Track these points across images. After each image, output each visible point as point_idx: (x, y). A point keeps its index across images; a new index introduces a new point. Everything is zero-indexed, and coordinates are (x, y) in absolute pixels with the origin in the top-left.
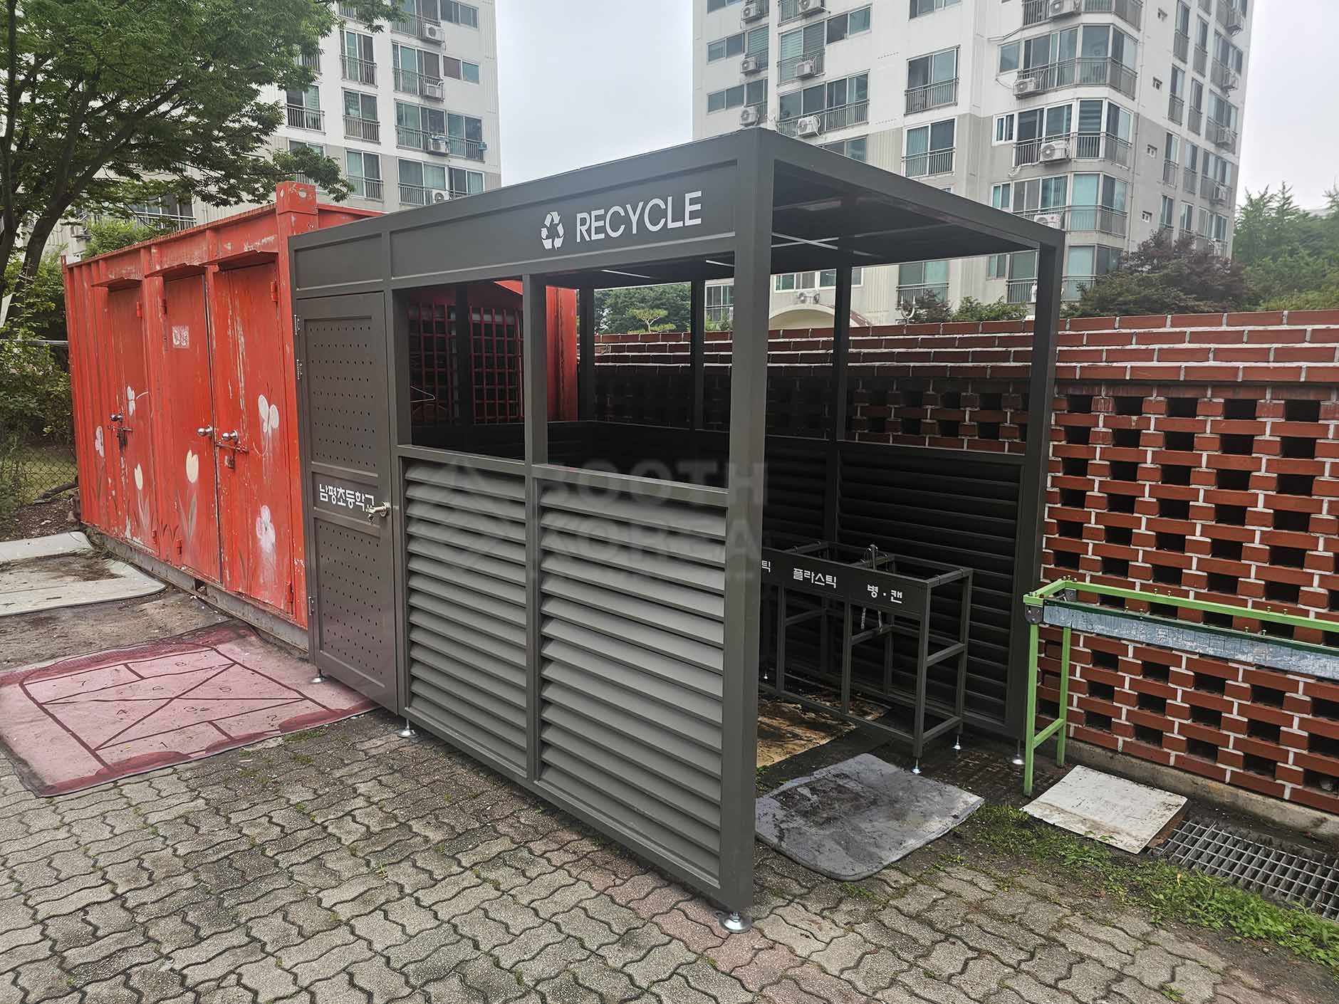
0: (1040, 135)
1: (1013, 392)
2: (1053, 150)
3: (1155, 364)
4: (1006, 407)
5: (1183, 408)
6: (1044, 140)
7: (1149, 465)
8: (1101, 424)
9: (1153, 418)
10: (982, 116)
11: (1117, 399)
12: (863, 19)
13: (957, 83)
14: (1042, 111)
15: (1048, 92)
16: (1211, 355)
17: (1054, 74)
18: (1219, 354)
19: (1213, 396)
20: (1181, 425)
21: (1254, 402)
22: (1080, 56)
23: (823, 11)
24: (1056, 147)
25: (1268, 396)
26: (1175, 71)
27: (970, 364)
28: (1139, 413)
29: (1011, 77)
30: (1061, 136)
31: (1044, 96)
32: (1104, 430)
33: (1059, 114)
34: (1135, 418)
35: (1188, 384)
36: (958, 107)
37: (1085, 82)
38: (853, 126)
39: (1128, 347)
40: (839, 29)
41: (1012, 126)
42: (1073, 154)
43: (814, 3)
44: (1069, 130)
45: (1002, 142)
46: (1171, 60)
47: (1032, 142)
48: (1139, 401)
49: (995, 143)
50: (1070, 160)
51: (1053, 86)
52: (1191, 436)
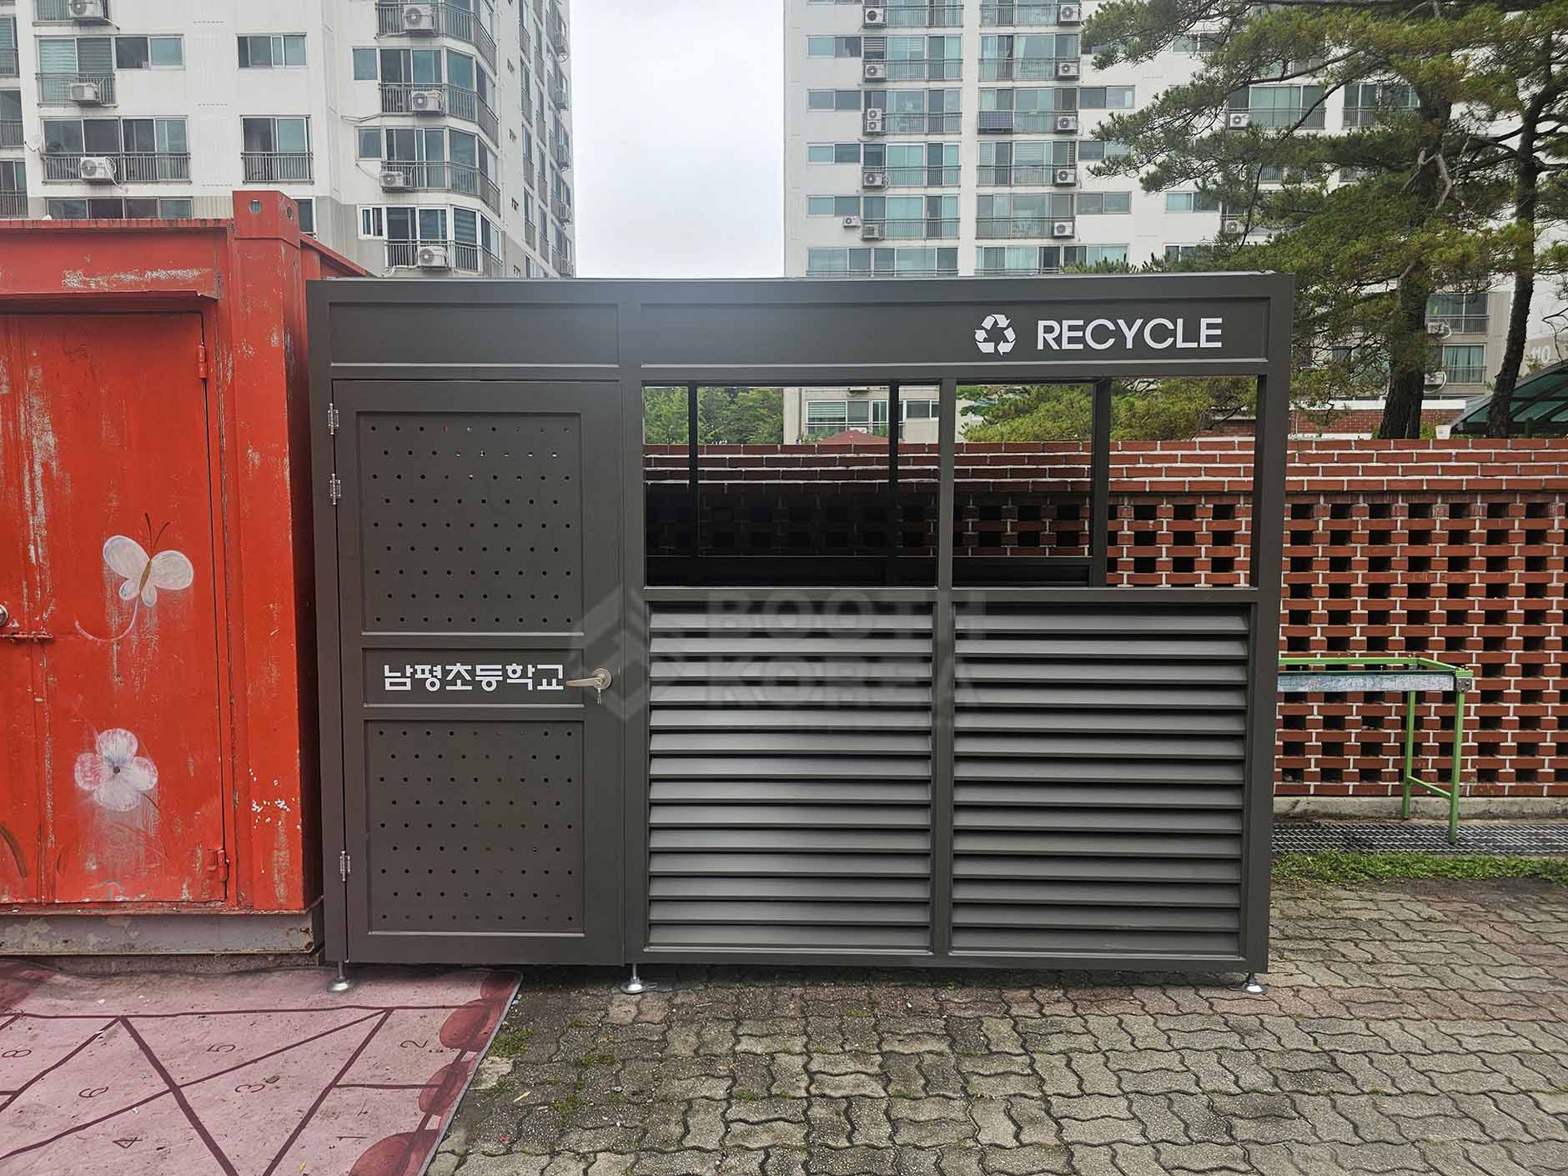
0: (414, 236)
1: (1051, 504)
2: (432, 256)
3: (1164, 479)
4: (1045, 517)
5: (1184, 513)
6: (419, 243)
7: (1164, 558)
8: (1126, 528)
9: (1165, 521)
10: (343, 203)
11: (1136, 507)
12: (173, 50)
13: (310, 159)
14: (413, 210)
15: (418, 191)
16: (1203, 472)
17: (422, 173)
18: (1208, 471)
19: (1206, 503)
20: (1184, 526)
21: (1232, 507)
22: (449, 160)
23: (107, 24)
24: (435, 253)
25: (1242, 502)
26: (526, 195)
27: (1009, 480)
28: (1154, 518)
29: (374, 166)
30: (437, 242)
31: (415, 194)
32: (1129, 533)
33: (432, 217)
34: (1151, 522)
35: (1191, 494)
36: (314, 186)
37: (455, 188)
38: (168, 183)
39: (1138, 466)
40: (134, 52)
41: (380, 220)
42: (452, 264)
43: (93, 10)
44: (444, 236)
45: (371, 236)
46: (523, 184)
47: (406, 242)
48: (1154, 508)
49: (363, 236)
50: (450, 269)
51: (423, 186)
52: (1192, 534)
